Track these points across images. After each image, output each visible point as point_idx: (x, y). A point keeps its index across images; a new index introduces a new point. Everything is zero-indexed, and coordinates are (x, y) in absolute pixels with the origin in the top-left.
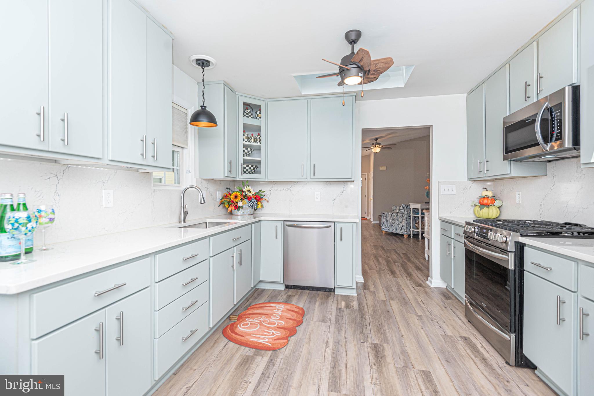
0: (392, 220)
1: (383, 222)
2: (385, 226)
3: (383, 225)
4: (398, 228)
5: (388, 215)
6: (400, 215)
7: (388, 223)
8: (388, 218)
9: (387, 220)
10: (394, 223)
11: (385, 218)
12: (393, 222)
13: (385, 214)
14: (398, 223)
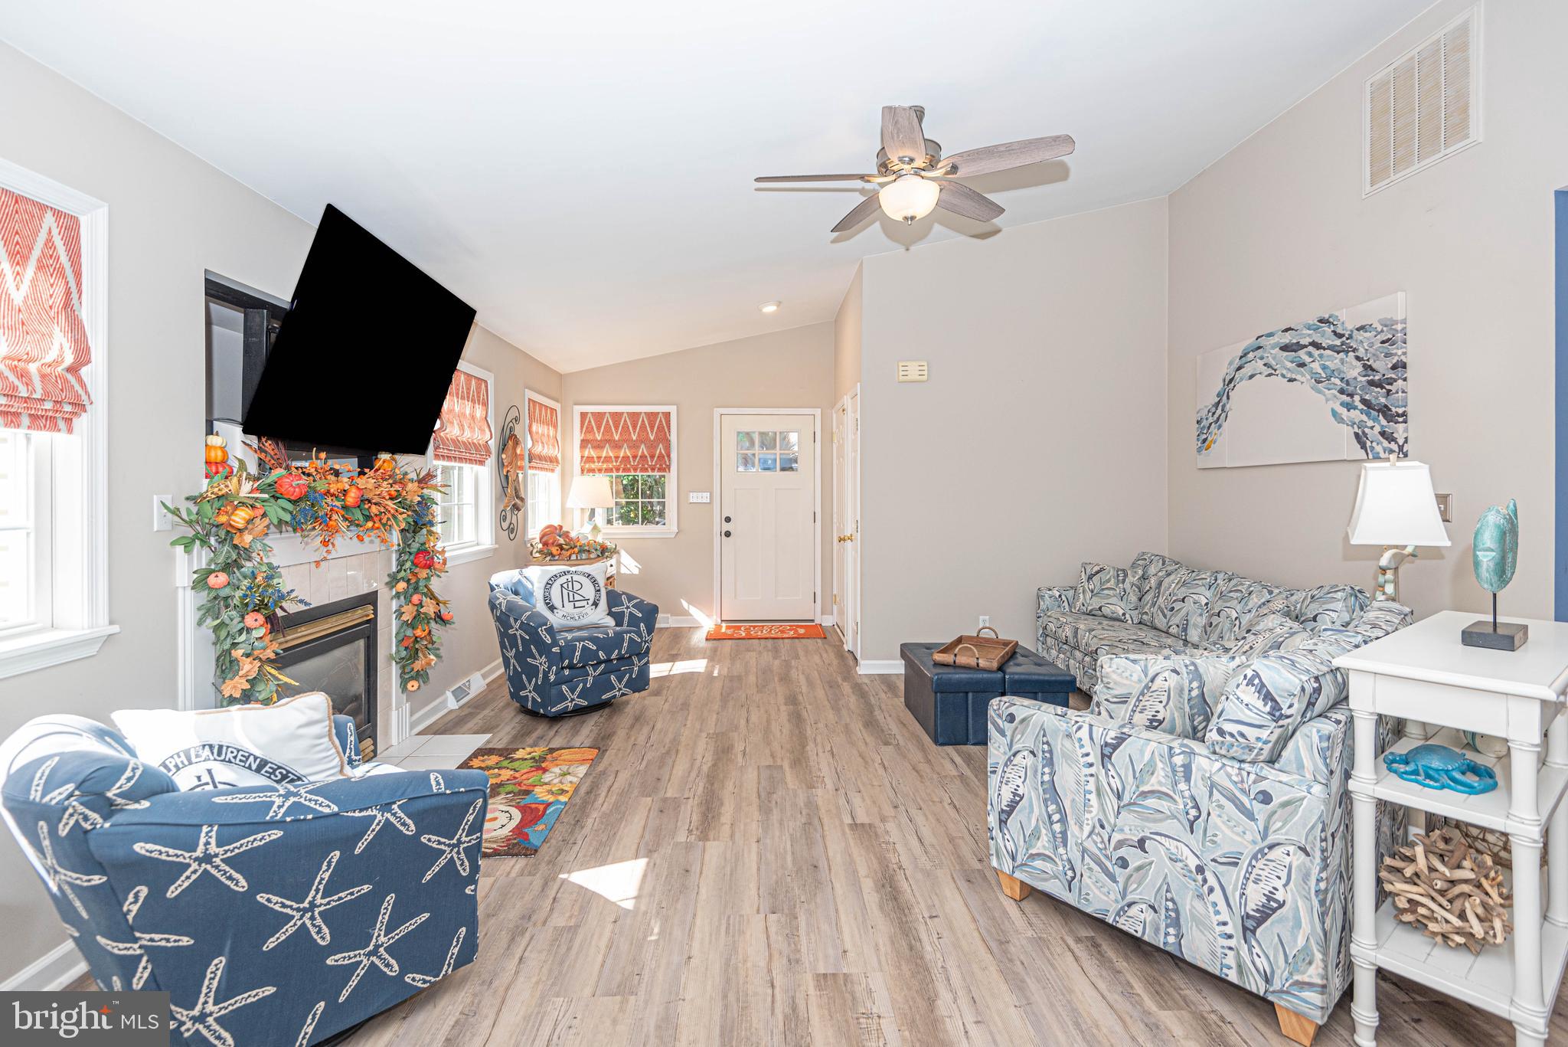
0: (1112, 803)
1: (1007, 796)
2: (1028, 844)
3: (1002, 822)
4: (1188, 904)
5: (1059, 745)
6: (1221, 779)
7: (1063, 820)
8: (1067, 778)
9: (1052, 792)
10: (1141, 844)
11: (1024, 760)
12: (1130, 826)
13: (1031, 731)
14: (1193, 863)
